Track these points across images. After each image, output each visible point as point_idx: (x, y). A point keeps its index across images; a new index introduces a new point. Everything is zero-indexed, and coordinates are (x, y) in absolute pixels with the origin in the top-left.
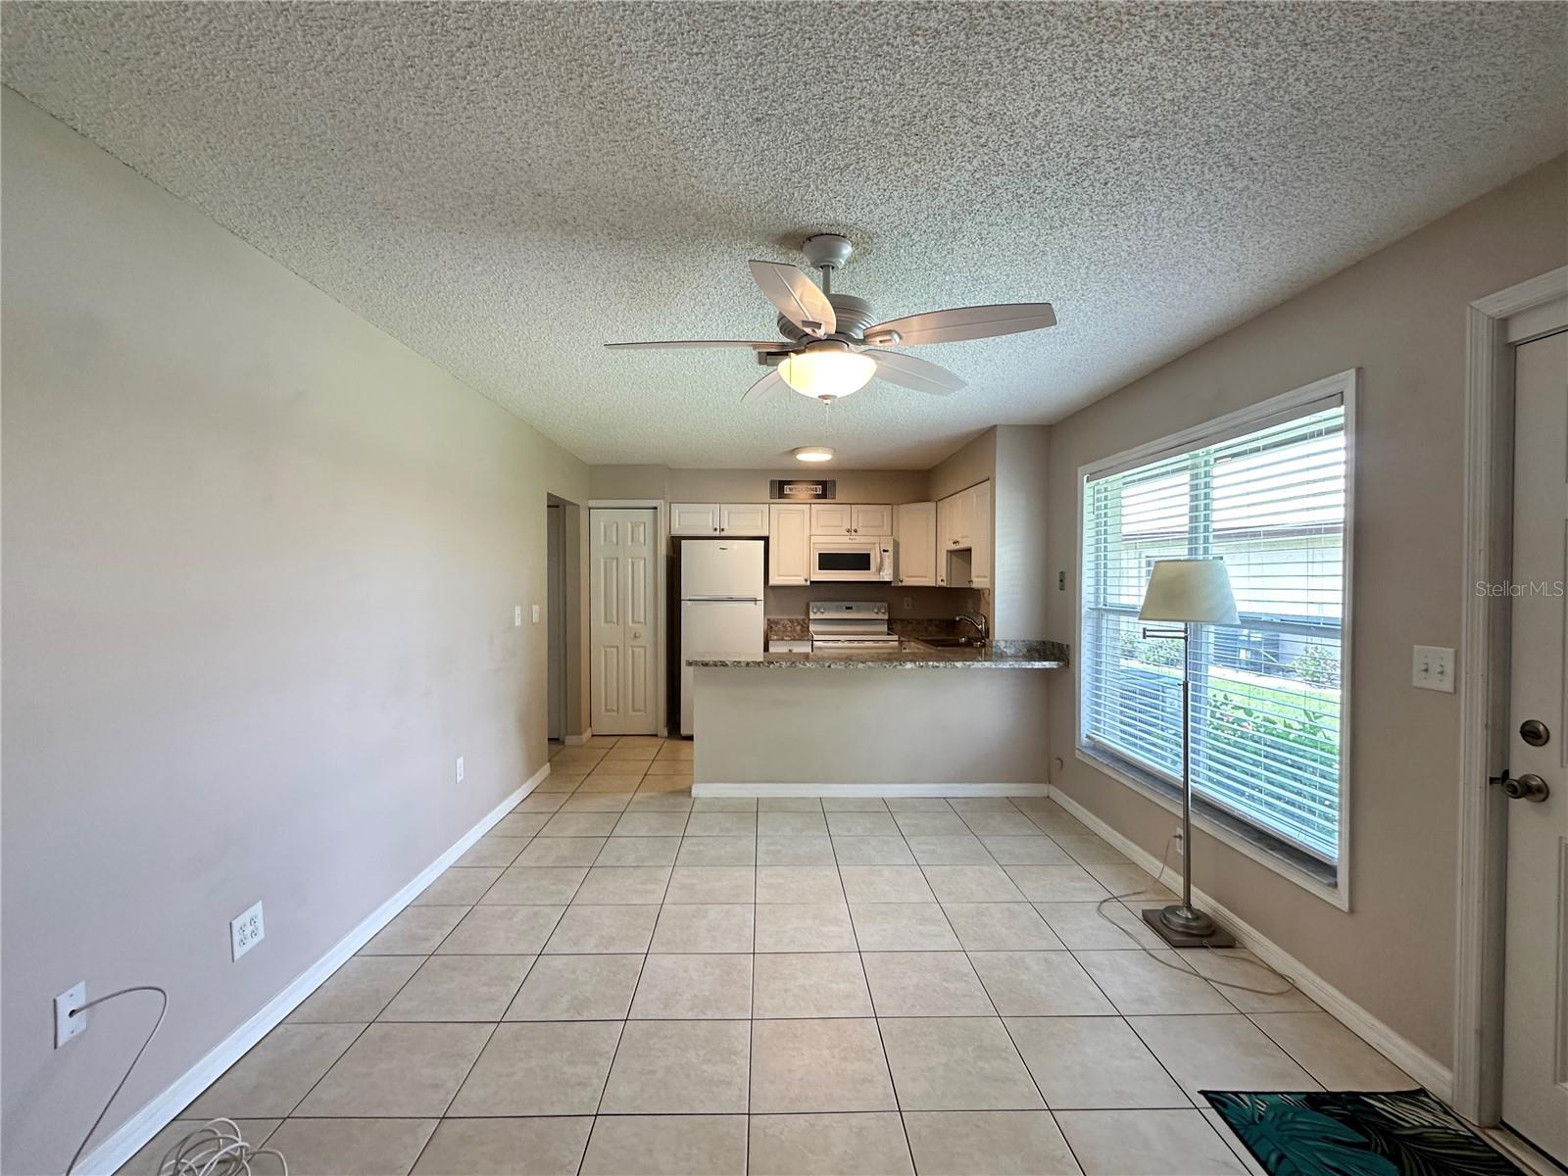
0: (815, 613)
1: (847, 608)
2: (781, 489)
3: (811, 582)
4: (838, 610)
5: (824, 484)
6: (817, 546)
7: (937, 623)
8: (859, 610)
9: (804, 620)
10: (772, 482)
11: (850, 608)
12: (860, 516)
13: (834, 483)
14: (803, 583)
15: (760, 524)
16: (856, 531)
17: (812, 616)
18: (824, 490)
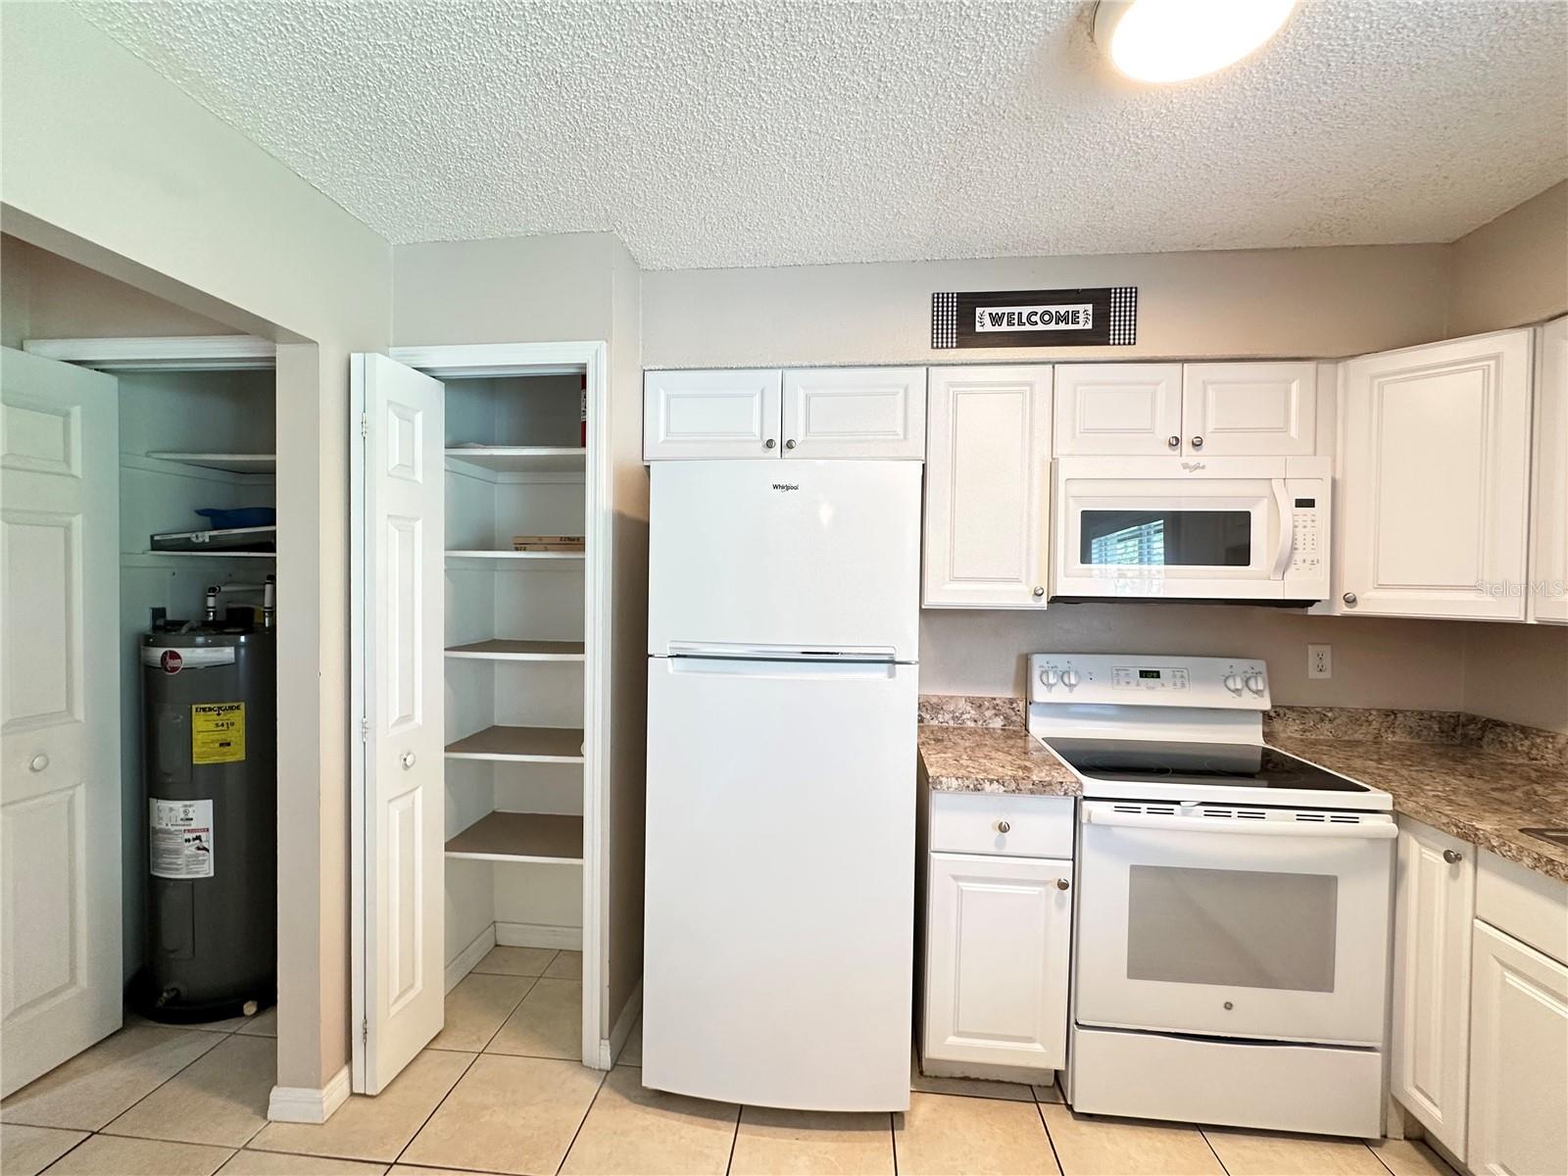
0: (1050, 686)
1: (1144, 674)
2: (966, 320)
3: (1055, 600)
4: (1116, 677)
5: (1100, 299)
6: (1076, 489)
7: (1412, 722)
8: (1182, 680)
9: (1011, 701)
10: (938, 299)
11: (1156, 675)
12: (1211, 394)
13: (1131, 294)
14: (1028, 602)
15: (900, 431)
16: (1197, 444)
17: (1040, 694)
18: (1101, 318)
